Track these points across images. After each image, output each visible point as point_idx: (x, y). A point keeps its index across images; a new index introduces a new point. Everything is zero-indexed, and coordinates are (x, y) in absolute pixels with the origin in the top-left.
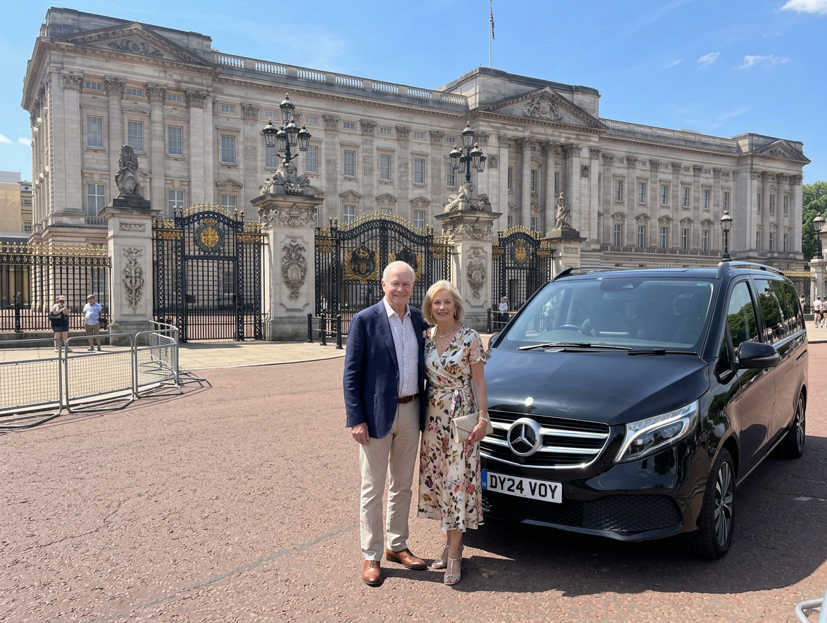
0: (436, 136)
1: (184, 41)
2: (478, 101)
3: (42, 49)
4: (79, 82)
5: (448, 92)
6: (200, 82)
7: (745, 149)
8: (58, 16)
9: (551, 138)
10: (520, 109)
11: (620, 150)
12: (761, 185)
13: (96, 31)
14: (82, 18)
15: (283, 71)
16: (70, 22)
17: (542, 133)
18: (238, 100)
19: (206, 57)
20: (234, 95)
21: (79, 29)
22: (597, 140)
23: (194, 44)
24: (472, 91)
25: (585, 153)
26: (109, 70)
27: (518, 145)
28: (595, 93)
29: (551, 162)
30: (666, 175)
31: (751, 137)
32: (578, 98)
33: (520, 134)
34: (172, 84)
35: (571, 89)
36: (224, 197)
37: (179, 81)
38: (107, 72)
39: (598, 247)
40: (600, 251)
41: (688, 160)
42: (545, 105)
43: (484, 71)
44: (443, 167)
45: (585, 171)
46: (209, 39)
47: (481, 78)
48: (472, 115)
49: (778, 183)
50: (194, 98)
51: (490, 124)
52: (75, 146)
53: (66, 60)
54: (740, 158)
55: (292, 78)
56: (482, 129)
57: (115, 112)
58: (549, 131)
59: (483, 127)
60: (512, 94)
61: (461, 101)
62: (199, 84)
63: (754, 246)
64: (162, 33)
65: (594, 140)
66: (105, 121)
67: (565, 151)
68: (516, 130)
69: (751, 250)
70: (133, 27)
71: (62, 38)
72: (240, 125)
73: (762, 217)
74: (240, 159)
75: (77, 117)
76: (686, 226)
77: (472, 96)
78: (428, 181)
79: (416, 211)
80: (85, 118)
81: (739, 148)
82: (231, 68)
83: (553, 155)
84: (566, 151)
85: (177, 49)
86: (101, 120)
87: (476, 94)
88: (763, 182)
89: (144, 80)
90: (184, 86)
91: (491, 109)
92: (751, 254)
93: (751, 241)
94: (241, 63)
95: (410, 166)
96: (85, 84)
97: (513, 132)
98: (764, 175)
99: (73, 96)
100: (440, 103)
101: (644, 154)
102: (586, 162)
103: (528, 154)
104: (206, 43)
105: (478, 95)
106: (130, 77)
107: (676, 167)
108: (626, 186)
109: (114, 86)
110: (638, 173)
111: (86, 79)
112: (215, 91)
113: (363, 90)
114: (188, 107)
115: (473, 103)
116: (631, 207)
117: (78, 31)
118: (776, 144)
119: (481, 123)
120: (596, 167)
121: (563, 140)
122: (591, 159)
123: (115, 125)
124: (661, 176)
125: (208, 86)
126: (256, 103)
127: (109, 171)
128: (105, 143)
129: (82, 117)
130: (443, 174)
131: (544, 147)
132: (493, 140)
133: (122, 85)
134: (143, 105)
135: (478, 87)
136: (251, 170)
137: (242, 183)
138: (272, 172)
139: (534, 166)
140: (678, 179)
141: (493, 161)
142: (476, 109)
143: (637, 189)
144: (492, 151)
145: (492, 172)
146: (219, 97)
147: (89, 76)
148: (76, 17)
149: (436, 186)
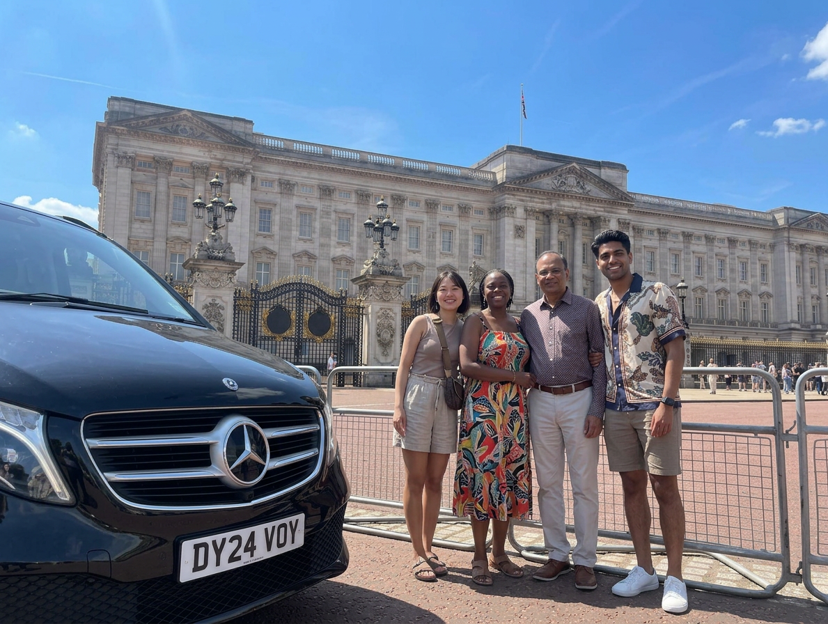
0: (464, 210)
1: (228, 125)
2: (505, 176)
3: (101, 132)
4: (130, 161)
5: (476, 170)
6: (240, 160)
7: (781, 222)
8: (117, 104)
9: (579, 211)
10: (547, 182)
11: (649, 222)
12: (799, 257)
13: (147, 117)
14: (138, 106)
15: (320, 150)
16: (127, 109)
17: (568, 205)
18: (277, 177)
19: (249, 139)
20: (272, 171)
21: (134, 114)
22: (626, 212)
23: (239, 128)
24: (500, 167)
25: (613, 225)
26: (157, 150)
27: (547, 215)
28: (623, 168)
29: (579, 233)
30: (699, 247)
31: (786, 210)
32: (605, 174)
33: (547, 207)
34: (215, 162)
35: (598, 165)
36: (259, 264)
37: (221, 160)
38: (155, 152)
41: (722, 232)
42: (572, 180)
43: (511, 149)
44: (470, 237)
46: (251, 122)
47: (507, 156)
48: (501, 188)
49: (818, 255)
50: (241, 174)
51: (517, 197)
52: (124, 216)
53: (120, 142)
54: (777, 230)
55: (327, 157)
57: (162, 188)
58: (576, 204)
59: (509, 200)
60: (542, 169)
61: (490, 177)
62: (239, 162)
63: (796, 318)
64: (207, 118)
65: (623, 214)
66: (153, 196)
67: (592, 222)
68: (543, 203)
69: (792, 322)
70: (184, 113)
71: (119, 122)
72: (278, 199)
73: (803, 289)
74: (275, 229)
75: (127, 191)
77: (500, 172)
78: (456, 251)
80: (135, 192)
81: (775, 221)
83: (581, 227)
85: (220, 130)
86: (149, 194)
87: (503, 170)
88: (802, 254)
89: (190, 159)
90: (226, 163)
91: (521, 183)
92: (793, 325)
93: (792, 313)
94: (281, 144)
95: (438, 235)
96: (137, 163)
97: (538, 204)
98: (802, 247)
99: (125, 173)
100: (467, 178)
101: (677, 227)
103: (555, 226)
104: (248, 126)
105: (505, 171)
106: (176, 157)
107: (709, 239)
108: (658, 258)
109: (163, 165)
110: (669, 245)
111: (137, 158)
112: (255, 168)
113: (395, 167)
114: (228, 183)
115: (500, 177)
117: (132, 116)
118: (813, 218)
119: (507, 196)
121: (590, 213)
123: (162, 197)
125: (248, 164)
126: (294, 179)
127: (153, 238)
128: (152, 214)
129: (132, 192)
130: (470, 243)
131: (572, 219)
132: (520, 212)
133: (171, 164)
134: (188, 181)
135: (505, 163)
136: (285, 239)
137: (277, 251)
138: (305, 241)
139: (562, 237)
140: (712, 250)
141: (520, 231)
142: (504, 183)
143: (670, 260)
144: (520, 222)
145: (519, 241)
146: (258, 174)
147: (141, 156)
148: (133, 105)
149: (463, 255)
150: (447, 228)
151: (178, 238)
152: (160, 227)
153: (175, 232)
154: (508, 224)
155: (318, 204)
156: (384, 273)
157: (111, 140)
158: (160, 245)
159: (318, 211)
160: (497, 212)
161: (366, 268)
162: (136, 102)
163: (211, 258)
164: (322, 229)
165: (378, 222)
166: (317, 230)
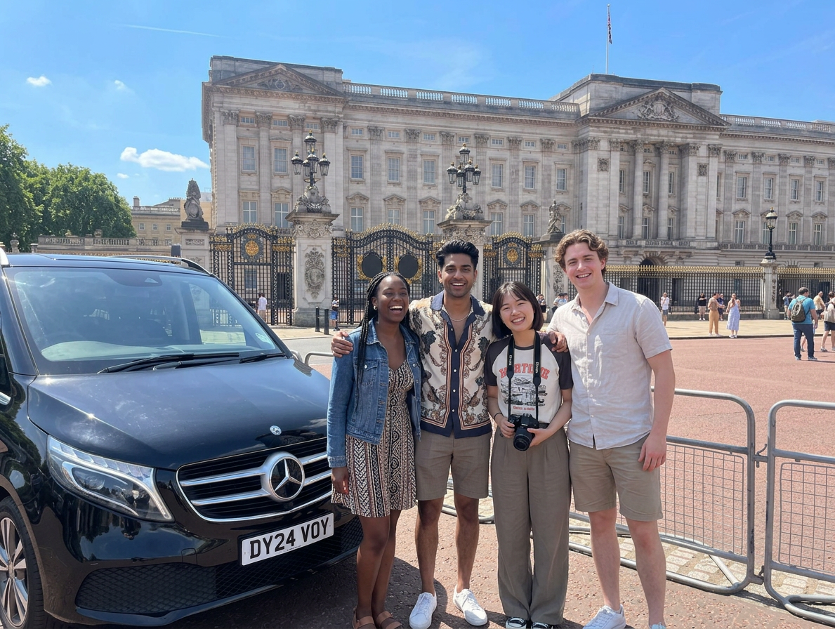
0: (547, 145)
1: (321, 77)
2: (588, 108)
3: (208, 91)
4: (235, 118)
5: (560, 101)
6: (331, 109)
8: (218, 62)
9: (666, 139)
10: (633, 111)
11: (742, 146)
13: (247, 74)
14: (237, 64)
15: (405, 94)
16: (228, 67)
17: (656, 134)
18: (365, 124)
19: (339, 88)
20: (361, 119)
21: (235, 72)
22: (717, 137)
23: (328, 77)
24: (584, 98)
25: (703, 151)
26: (257, 105)
27: (632, 146)
28: (716, 89)
29: (665, 162)
30: (796, 169)
32: (697, 97)
33: (632, 137)
34: (309, 114)
35: (690, 88)
36: (354, 209)
37: (315, 111)
38: (256, 108)
39: (715, 244)
40: (715, 249)
41: (823, 153)
42: (659, 106)
43: (595, 78)
44: (553, 173)
45: (703, 170)
46: (340, 71)
47: (593, 86)
48: (585, 120)
50: (332, 124)
51: (601, 129)
52: (233, 172)
53: (226, 100)
55: (412, 100)
56: (592, 134)
57: (264, 141)
58: (663, 132)
60: (624, 98)
61: (571, 109)
62: (330, 112)
64: (298, 70)
65: (714, 138)
66: (257, 148)
67: (681, 151)
70: (280, 66)
71: (223, 81)
72: (368, 145)
74: (367, 175)
75: (235, 147)
76: (818, 221)
77: (583, 103)
78: (539, 186)
79: (526, 215)
80: (241, 147)
82: (360, 95)
83: (668, 155)
84: (683, 150)
85: (313, 83)
86: (253, 148)
87: (587, 101)
89: (288, 112)
90: (320, 114)
91: (606, 114)
94: (368, 91)
95: (521, 173)
96: (240, 119)
97: (625, 134)
99: (231, 130)
100: (550, 112)
101: (772, 148)
102: (704, 161)
103: (640, 157)
104: (337, 75)
105: (589, 102)
106: (275, 111)
107: (809, 161)
108: (750, 183)
109: (264, 119)
110: (764, 169)
111: (241, 114)
112: (346, 117)
113: (477, 106)
114: (323, 132)
115: (584, 109)
116: (756, 204)
117: (233, 75)
119: (591, 128)
120: (714, 165)
121: (679, 140)
122: (709, 157)
123: (264, 152)
124: (790, 171)
125: (339, 113)
126: (381, 125)
127: (259, 190)
128: (257, 167)
129: (238, 146)
130: (553, 178)
131: (658, 148)
132: (604, 145)
133: (270, 118)
134: (286, 133)
135: (589, 94)
136: (376, 185)
137: (369, 196)
138: (394, 184)
139: (647, 168)
140: (811, 172)
141: (603, 164)
142: (587, 115)
143: (764, 186)
144: (604, 155)
145: (603, 175)
146: (350, 122)
147: (244, 113)
148: (232, 63)
149: (547, 192)
150: (531, 166)
151: (282, 189)
152: (265, 179)
153: (278, 183)
154: (591, 158)
155: (404, 148)
156: (466, 218)
157: (216, 98)
158: (265, 195)
159: (405, 156)
160: (581, 145)
161: (450, 213)
162: (237, 60)
163: (310, 211)
164: (409, 172)
165: (460, 168)
166: (405, 174)
